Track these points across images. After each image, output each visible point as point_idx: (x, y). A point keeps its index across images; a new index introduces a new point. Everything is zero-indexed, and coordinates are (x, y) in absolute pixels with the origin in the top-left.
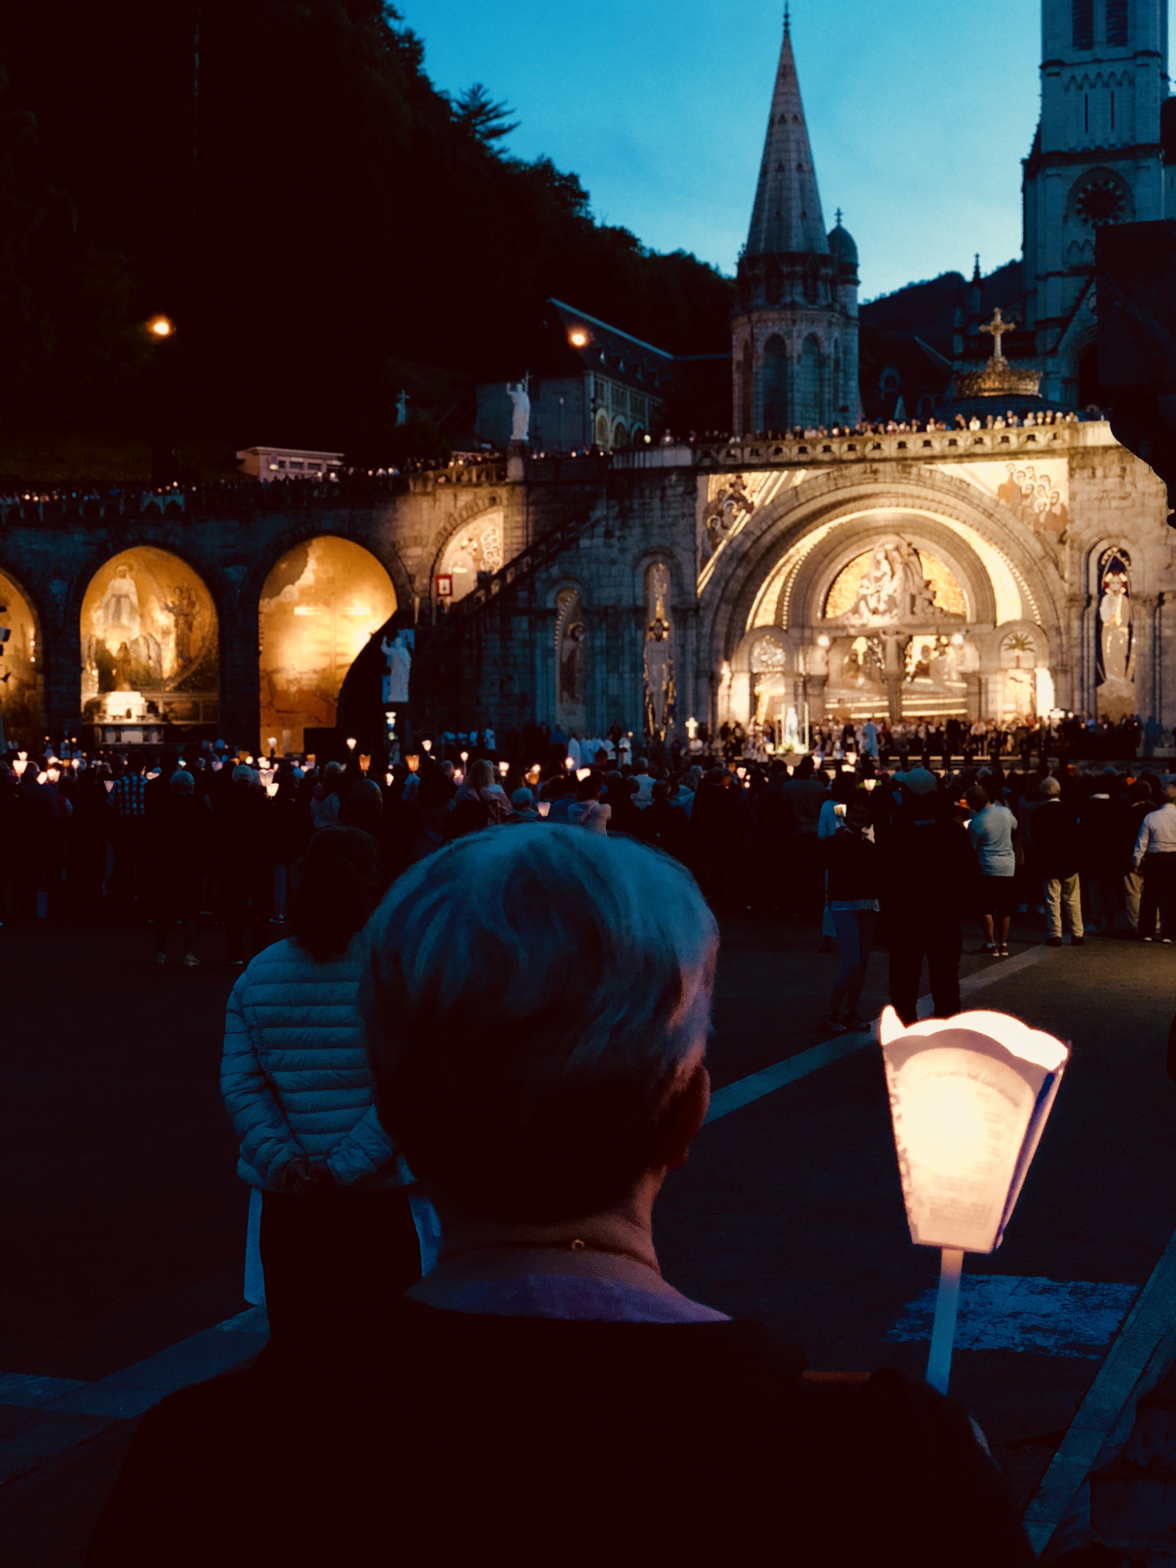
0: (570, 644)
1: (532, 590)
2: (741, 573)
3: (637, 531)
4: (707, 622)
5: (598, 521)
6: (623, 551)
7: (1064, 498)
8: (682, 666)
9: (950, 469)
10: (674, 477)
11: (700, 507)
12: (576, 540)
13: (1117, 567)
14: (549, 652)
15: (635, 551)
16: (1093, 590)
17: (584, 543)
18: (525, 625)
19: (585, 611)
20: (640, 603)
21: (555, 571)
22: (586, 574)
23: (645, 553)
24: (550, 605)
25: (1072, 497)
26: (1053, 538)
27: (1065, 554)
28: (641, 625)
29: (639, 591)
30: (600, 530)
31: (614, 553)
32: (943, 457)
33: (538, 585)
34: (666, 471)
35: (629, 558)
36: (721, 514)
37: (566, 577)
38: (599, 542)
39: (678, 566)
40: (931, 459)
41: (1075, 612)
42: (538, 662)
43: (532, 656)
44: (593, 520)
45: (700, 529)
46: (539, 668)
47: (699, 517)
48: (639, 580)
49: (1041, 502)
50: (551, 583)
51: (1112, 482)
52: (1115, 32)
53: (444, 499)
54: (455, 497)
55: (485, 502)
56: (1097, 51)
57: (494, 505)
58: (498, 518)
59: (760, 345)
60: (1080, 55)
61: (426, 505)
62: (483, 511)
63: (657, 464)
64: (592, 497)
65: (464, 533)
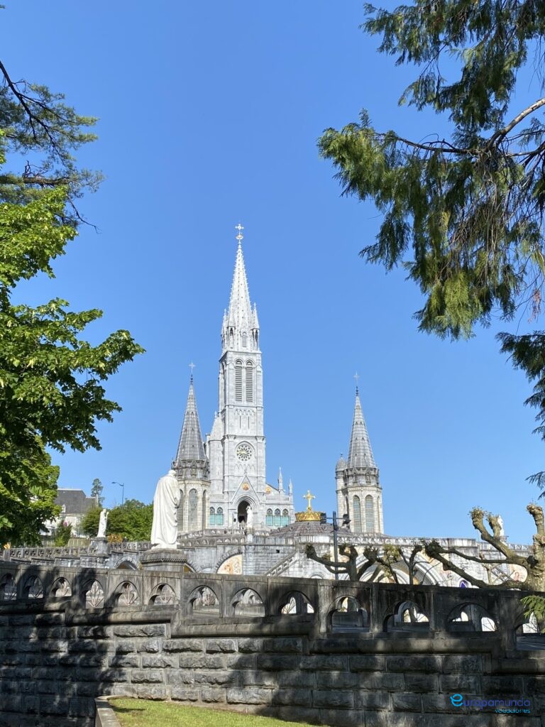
5: (296, 561)
10: (323, 547)
12: (288, 568)
26: (445, 575)
38: (297, 569)
44: (293, 561)
52: (249, 399)
53: (220, 549)
54: (224, 548)
55: (236, 551)
56: (245, 403)
57: (240, 553)
58: (239, 557)
59: (188, 492)
60: (239, 403)
61: (213, 551)
62: (235, 554)
63: (317, 541)
64: (278, 551)
65: (226, 563)
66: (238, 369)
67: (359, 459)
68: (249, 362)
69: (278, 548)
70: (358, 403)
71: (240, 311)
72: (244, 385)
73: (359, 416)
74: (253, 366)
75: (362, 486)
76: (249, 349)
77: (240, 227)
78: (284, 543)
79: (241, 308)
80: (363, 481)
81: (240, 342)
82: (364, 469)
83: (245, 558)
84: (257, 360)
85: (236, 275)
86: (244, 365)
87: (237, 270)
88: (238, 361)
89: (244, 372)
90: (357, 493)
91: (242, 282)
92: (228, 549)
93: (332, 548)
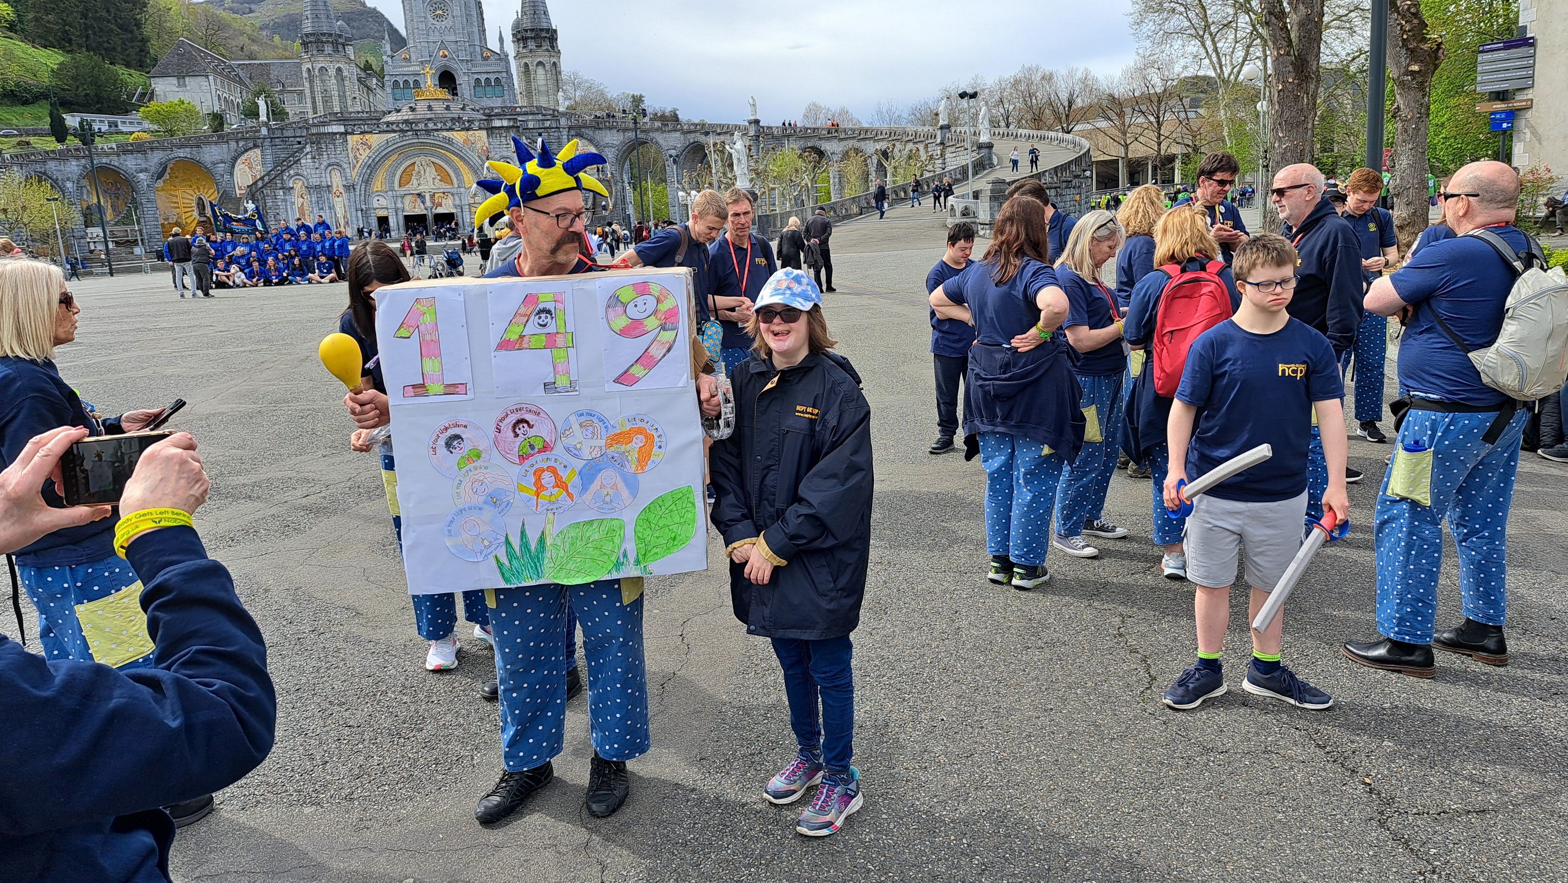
0: (302, 200)
1: (282, 179)
2: (369, 171)
3: (326, 157)
4: (358, 190)
5: (308, 153)
6: (321, 164)
7: (487, 144)
8: (350, 207)
9: (445, 134)
10: (338, 136)
11: (350, 147)
12: (299, 160)
14: (293, 203)
15: (325, 164)
17: (302, 161)
18: (282, 193)
19: (306, 187)
20: (329, 184)
21: (292, 172)
22: (305, 173)
23: (329, 165)
24: (291, 185)
25: (490, 143)
28: (330, 192)
29: (329, 179)
30: (309, 156)
31: (317, 165)
32: (441, 129)
33: (285, 178)
34: (334, 133)
35: (323, 167)
36: (358, 150)
37: (298, 174)
38: (310, 161)
39: (344, 169)
40: (437, 130)
42: (289, 207)
43: (286, 206)
45: (351, 155)
46: (289, 210)
47: (350, 151)
48: (328, 175)
49: (478, 145)
50: (290, 177)
51: (503, 139)
53: (233, 144)
54: (237, 142)
55: (251, 145)
57: (255, 146)
58: (258, 151)
59: (317, 71)
61: (225, 146)
62: (251, 149)
63: (330, 131)
64: (299, 143)
65: (243, 157)
69: (298, 139)
78: (304, 134)
83: (262, 151)
92: (241, 143)
93: (349, 137)
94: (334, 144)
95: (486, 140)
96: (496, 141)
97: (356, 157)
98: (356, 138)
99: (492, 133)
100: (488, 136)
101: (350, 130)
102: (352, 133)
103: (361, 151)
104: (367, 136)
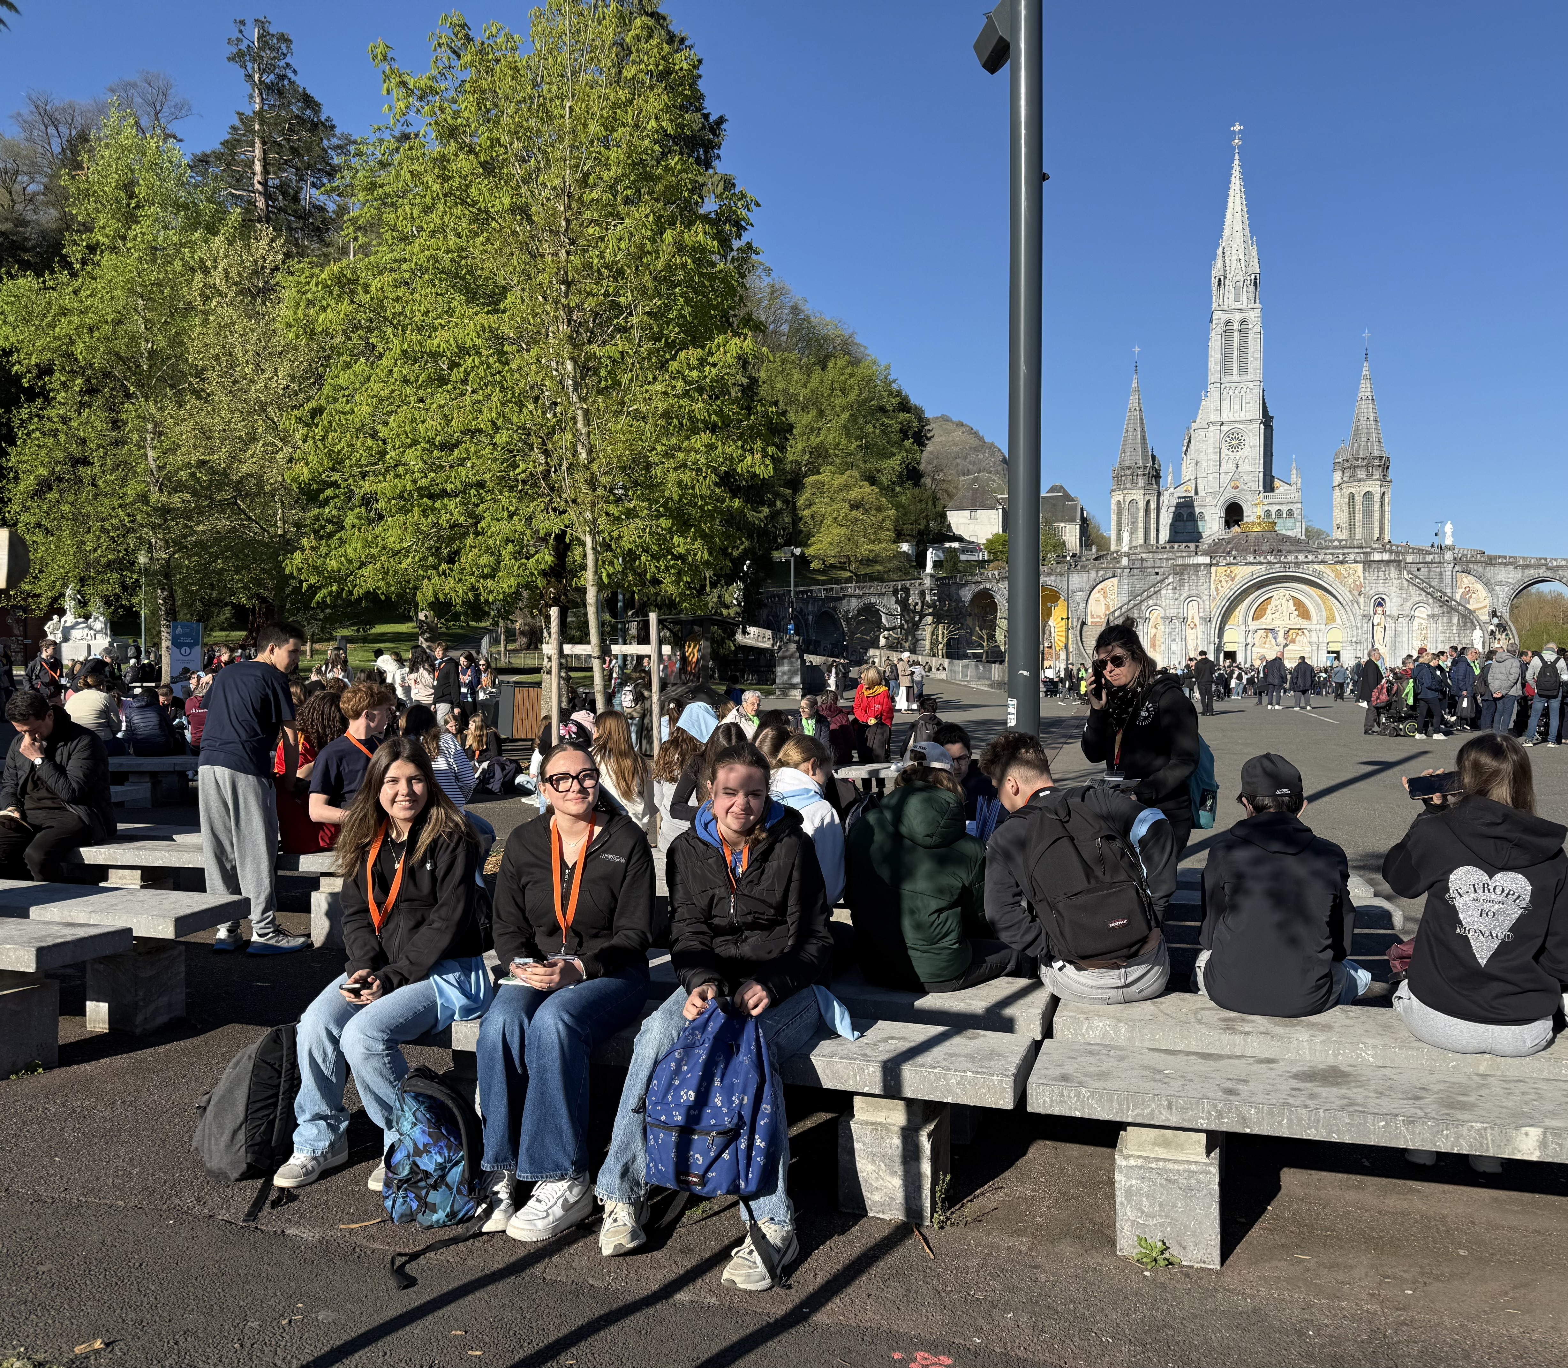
0: (1154, 630)
1: (1141, 609)
3: (1186, 588)
4: (1214, 623)
6: (1180, 595)
7: (1362, 579)
8: (1203, 640)
9: (1316, 566)
10: (1202, 568)
11: (1212, 578)
12: (1160, 590)
13: (1380, 605)
15: (1185, 595)
16: (1372, 613)
17: (1163, 592)
19: (1163, 618)
20: (1186, 615)
21: (1151, 602)
22: (1165, 604)
23: (1189, 596)
25: (1365, 578)
26: (1356, 593)
27: (1361, 600)
28: (1185, 623)
29: (1186, 610)
30: (1170, 587)
31: (1177, 596)
32: (1313, 562)
34: (1200, 565)
35: (1182, 598)
36: (1221, 581)
37: (1156, 604)
38: (1170, 591)
39: (1203, 601)
40: (1308, 563)
41: (1365, 621)
45: (1212, 587)
47: (1212, 583)
48: (1186, 606)
49: (1351, 580)
50: (1149, 607)
52: (1243, 370)
53: (1093, 574)
54: (1097, 572)
55: (1110, 574)
56: (1236, 378)
57: (1114, 576)
58: (1115, 580)
60: (1228, 379)
61: (1085, 575)
62: (1109, 578)
63: (1194, 562)
64: (1157, 574)
65: (1099, 587)
66: (1227, 333)
67: (1359, 446)
68: (1243, 321)
69: (1156, 570)
70: (1365, 371)
71: (1234, 252)
72: (1236, 353)
73: (1365, 389)
74: (1250, 326)
75: (1360, 480)
76: (1244, 302)
77: (1237, 128)
78: (1164, 565)
79: (1235, 246)
80: (1361, 474)
81: (1232, 296)
82: (1364, 459)
83: (1119, 581)
84: (1254, 317)
85: (1231, 199)
86: (1236, 326)
87: (1231, 193)
88: (1228, 322)
89: (1236, 334)
90: (1353, 490)
91: (1238, 208)
92: (1101, 573)
93: (1213, 569)
94: (1197, 576)
95: (1361, 575)
96: (1372, 576)
97: (1217, 589)
98: (1221, 569)
99: (1369, 567)
100: (1364, 569)
101: (1214, 562)
102: (1217, 565)
103: (1224, 583)
104: (1233, 568)
